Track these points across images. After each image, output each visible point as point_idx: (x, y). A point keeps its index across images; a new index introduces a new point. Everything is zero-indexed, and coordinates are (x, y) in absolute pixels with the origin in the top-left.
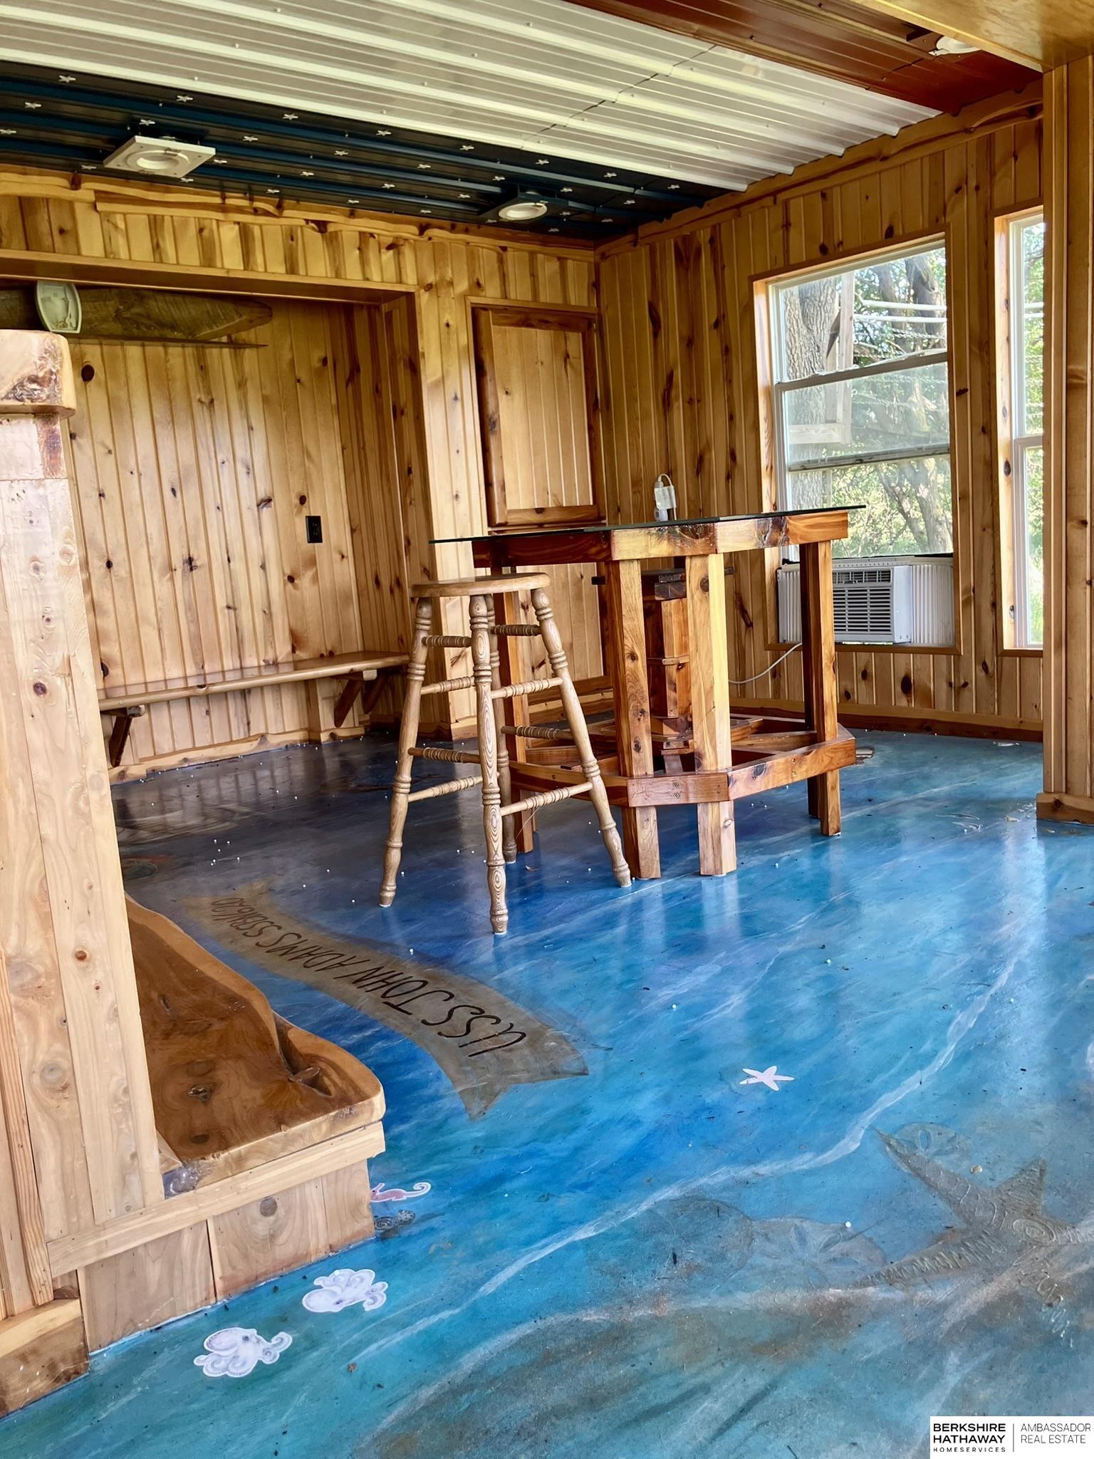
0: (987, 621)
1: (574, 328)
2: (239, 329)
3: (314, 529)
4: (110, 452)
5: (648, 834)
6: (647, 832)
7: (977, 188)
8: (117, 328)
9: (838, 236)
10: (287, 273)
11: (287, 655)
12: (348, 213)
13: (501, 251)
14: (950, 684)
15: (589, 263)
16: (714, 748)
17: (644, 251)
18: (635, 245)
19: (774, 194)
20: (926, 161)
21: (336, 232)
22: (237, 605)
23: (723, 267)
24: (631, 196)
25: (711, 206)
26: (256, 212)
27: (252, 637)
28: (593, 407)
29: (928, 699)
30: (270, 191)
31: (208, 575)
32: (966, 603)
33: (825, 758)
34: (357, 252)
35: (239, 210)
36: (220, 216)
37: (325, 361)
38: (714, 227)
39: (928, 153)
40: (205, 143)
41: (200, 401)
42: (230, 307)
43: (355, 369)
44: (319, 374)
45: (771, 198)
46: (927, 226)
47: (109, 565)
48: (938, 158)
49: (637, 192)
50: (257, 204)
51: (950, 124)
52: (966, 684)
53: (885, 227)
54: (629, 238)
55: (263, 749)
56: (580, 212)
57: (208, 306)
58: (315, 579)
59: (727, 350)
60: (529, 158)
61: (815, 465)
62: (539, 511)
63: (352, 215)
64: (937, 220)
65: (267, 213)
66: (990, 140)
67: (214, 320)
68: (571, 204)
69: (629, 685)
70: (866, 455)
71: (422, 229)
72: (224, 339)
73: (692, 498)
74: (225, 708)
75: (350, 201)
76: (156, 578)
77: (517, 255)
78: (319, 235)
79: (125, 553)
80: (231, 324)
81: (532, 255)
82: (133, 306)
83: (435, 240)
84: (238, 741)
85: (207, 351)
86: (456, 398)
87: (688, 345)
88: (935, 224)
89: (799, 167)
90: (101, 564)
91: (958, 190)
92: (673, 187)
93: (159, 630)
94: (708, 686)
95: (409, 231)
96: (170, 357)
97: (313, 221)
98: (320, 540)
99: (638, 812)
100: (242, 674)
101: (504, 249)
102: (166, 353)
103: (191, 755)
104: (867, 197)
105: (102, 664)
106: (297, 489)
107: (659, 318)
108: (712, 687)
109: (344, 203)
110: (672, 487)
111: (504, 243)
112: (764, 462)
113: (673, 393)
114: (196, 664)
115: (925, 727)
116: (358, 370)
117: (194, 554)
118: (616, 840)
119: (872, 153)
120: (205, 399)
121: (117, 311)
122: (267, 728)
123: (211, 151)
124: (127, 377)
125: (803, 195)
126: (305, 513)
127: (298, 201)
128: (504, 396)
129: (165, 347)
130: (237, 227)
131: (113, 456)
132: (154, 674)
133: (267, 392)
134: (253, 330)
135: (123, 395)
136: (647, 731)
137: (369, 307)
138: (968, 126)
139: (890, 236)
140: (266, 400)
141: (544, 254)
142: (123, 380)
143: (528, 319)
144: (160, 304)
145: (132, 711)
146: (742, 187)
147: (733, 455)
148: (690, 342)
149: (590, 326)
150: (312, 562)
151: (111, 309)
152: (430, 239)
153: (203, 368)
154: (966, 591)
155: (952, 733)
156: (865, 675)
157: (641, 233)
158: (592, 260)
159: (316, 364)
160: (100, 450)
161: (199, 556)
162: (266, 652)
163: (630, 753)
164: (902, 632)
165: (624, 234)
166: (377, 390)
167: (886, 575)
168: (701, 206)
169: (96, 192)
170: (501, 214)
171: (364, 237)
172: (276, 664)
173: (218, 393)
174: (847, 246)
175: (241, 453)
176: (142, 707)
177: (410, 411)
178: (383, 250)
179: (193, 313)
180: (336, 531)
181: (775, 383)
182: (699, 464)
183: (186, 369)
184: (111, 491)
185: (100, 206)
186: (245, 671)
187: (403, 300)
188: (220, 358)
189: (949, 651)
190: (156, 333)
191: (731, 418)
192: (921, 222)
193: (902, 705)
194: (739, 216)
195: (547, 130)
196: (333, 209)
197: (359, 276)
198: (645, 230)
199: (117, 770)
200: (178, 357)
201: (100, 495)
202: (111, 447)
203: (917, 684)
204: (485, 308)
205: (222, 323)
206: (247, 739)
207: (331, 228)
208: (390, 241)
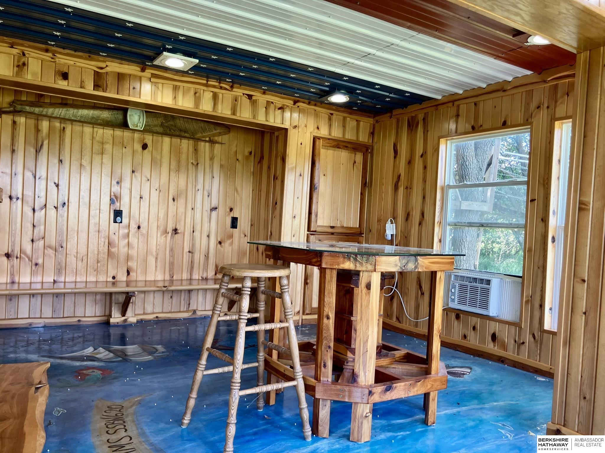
0: (537, 314)
1: (360, 151)
2: (214, 135)
3: (234, 222)
4: (148, 180)
5: (324, 413)
6: (324, 411)
7: (548, 107)
8: (161, 130)
9: (480, 122)
10: (231, 115)
11: (212, 276)
12: (262, 92)
13: (330, 115)
14: (516, 341)
15: (370, 124)
16: (365, 373)
17: (394, 121)
18: (391, 118)
19: (453, 102)
20: (524, 94)
21: (256, 100)
22: (194, 251)
23: (428, 131)
24: (388, 97)
25: (425, 105)
26: (221, 88)
27: (198, 266)
28: (364, 185)
29: (504, 347)
30: (227, 80)
31: (183, 237)
32: (527, 302)
33: (428, 384)
34: (265, 109)
35: (214, 87)
36: (205, 88)
37: (251, 153)
38: (425, 114)
39: (526, 90)
40: (195, 57)
41: (192, 163)
42: (212, 126)
43: (262, 158)
44: (247, 158)
45: (452, 103)
46: (522, 122)
47: (139, 227)
48: (530, 94)
49: (391, 95)
50: (222, 85)
51: (537, 78)
52: (523, 343)
53: (503, 121)
54: (389, 115)
55: (194, 317)
56: (366, 101)
57: (202, 124)
58: (232, 244)
59: (425, 167)
60: (340, 76)
61: (461, 224)
62: (332, 227)
63: (264, 93)
64: (527, 120)
65: (226, 89)
66: (556, 87)
67: (204, 130)
68: (360, 97)
69: (324, 332)
70: (485, 223)
71: (295, 102)
72: (207, 139)
73: (403, 231)
74: (179, 298)
75: (263, 88)
76: (159, 235)
77: (338, 116)
78: (249, 100)
79: (147, 223)
80: (211, 133)
81: (345, 118)
82: (169, 121)
83: (301, 107)
84: (183, 312)
85: (199, 143)
86: (301, 175)
87: (408, 163)
88: (527, 122)
89: (465, 91)
90: (135, 226)
91: (538, 107)
92: (407, 94)
93: (156, 258)
94: (365, 339)
95: (290, 103)
96: (182, 144)
97: (246, 94)
98: (236, 228)
99: (321, 401)
100: (190, 282)
101: (332, 114)
102: (181, 142)
103: (160, 315)
104: (495, 107)
105: (128, 270)
106: (229, 204)
107: (397, 150)
108: (367, 340)
109: (261, 88)
110: (394, 225)
111: (332, 112)
112: (437, 219)
113: (400, 183)
114: (170, 275)
115: (501, 360)
116: (263, 158)
117: (178, 227)
118: (306, 415)
119: (499, 88)
120: (195, 163)
121: (162, 123)
122: (197, 307)
123: (197, 61)
124: (162, 150)
125: (466, 103)
126: (232, 215)
127: (241, 85)
128: (323, 176)
129: (181, 139)
130: (212, 93)
131: (149, 182)
132: (151, 277)
133: (223, 163)
134: (221, 137)
135: (159, 157)
136: (331, 358)
137: (271, 133)
138: (545, 79)
139: (504, 125)
140: (221, 166)
141: (350, 118)
142: (159, 151)
143: (338, 145)
144: (181, 122)
145: (131, 294)
146: (439, 97)
147: (423, 214)
148: (410, 162)
149: (367, 150)
150: (231, 236)
151: (159, 121)
152: (298, 107)
153: (196, 150)
154: (527, 297)
155: (515, 366)
156: (474, 328)
157: (394, 113)
158: (372, 122)
159: (247, 153)
160: (144, 179)
161: (180, 228)
162: (203, 273)
163: (320, 368)
164: (493, 311)
165: (386, 113)
166: (269, 168)
167: (488, 282)
168: (421, 104)
169: (152, 74)
170: (329, 99)
171: (268, 103)
172: (206, 279)
173: (201, 161)
174: (485, 127)
175: (207, 187)
176: (136, 293)
177: (280, 178)
178: (276, 109)
179: (195, 127)
180: (244, 224)
181: (446, 184)
182: (408, 217)
183: (188, 149)
184: (146, 196)
185: (152, 80)
186: (192, 281)
187: (284, 131)
188: (204, 147)
189: (516, 325)
190: (178, 133)
191: (424, 198)
192: (520, 120)
193: (490, 347)
194: (437, 110)
195: (346, 64)
196: (256, 90)
197: (264, 119)
198: (395, 112)
199: (124, 318)
200: (186, 144)
201: (141, 198)
202: (149, 178)
203: (499, 338)
204: (319, 138)
205: (207, 133)
206: (187, 311)
207: (254, 98)
208: (280, 106)
